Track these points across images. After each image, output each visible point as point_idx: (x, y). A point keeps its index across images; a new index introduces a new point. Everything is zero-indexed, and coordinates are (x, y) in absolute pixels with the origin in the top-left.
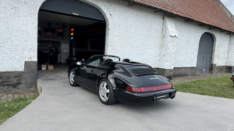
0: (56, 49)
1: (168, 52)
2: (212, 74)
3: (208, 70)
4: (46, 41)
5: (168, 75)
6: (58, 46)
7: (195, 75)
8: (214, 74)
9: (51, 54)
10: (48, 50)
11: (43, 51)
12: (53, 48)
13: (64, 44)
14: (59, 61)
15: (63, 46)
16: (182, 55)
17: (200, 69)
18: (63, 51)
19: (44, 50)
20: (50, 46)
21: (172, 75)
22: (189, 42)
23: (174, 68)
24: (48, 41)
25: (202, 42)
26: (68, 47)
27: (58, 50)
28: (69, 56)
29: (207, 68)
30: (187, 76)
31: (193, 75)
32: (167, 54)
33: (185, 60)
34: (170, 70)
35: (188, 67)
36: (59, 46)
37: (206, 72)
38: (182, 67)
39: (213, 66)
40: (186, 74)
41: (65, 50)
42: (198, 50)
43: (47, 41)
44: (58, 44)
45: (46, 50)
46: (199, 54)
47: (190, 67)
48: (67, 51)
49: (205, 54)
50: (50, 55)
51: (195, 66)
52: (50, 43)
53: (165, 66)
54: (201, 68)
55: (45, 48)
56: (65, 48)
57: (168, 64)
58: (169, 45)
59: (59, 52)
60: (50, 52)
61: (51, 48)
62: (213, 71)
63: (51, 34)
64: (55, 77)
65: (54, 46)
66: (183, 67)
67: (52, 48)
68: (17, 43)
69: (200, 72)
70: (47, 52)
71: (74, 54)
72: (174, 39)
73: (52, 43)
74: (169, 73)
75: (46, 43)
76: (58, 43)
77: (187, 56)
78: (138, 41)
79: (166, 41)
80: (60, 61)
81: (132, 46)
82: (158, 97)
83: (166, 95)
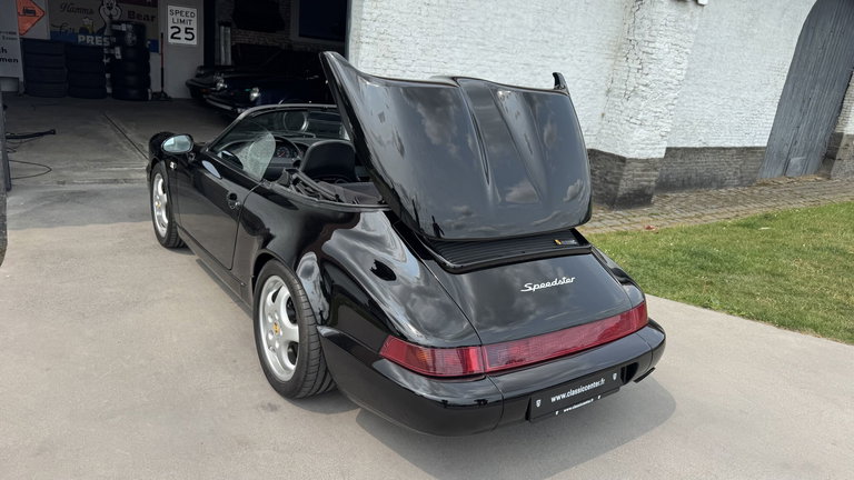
0: (140, 30)
1: (649, 77)
2: (829, 179)
3: (815, 160)
5: (636, 187)
6: (147, 18)
7: (754, 181)
8: (837, 180)
9: (118, 52)
10: (100, 32)
11: (81, 38)
12: (124, 27)
13: (175, 8)
14: (155, 87)
15: (170, 18)
16: (714, 90)
17: (780, 155)
18: (171, 41)
20: (111, 16)
21: (653, 183)
22: (755, 31)
23: (668, 149)
25: (810, 34)
26: (194, 25)
27: (150, 35)
28: (201, 68)
29: (811, 151)
30: (721, 185)
31: (748, 181)
32: (646, 85)
33: (721, 114)
34: (647, 160)
35: (732, 145)
36: (153, 17)
37: (805, 171)
38: (704, 148)
39: (839, 144)
40: (714, 179)
41: (182, 35)
42: (787, 67)
44: (149, 4)
45: (93, 34)
46: (790, 86)
47: (737, 145)
48: (194, 42)
49: (817, 91)
50: (112, 56)
51: (763, 142)
53: (629, 141)
54: (786, 149)
55: (87, 22)
56: (183, 27)
57: (640, 134)
58: (657, 45)
59: (155, 43)
60: (112, 46)
61: (114, 22)
62: (837, 163)
64: (104, 182)
65: (131, 14)
66: (708, 148)
67: (119, 23)
69: (780, 171)
70: (98, 41)
71: (225, 57)
72: (687, 16)
74: (643, 175)
77: (734, 99)
78: (513, 16)
79: (646, 22)
80: (159, 90)
81: (478, 44)
82: (558, 398)
83: (603, 381)
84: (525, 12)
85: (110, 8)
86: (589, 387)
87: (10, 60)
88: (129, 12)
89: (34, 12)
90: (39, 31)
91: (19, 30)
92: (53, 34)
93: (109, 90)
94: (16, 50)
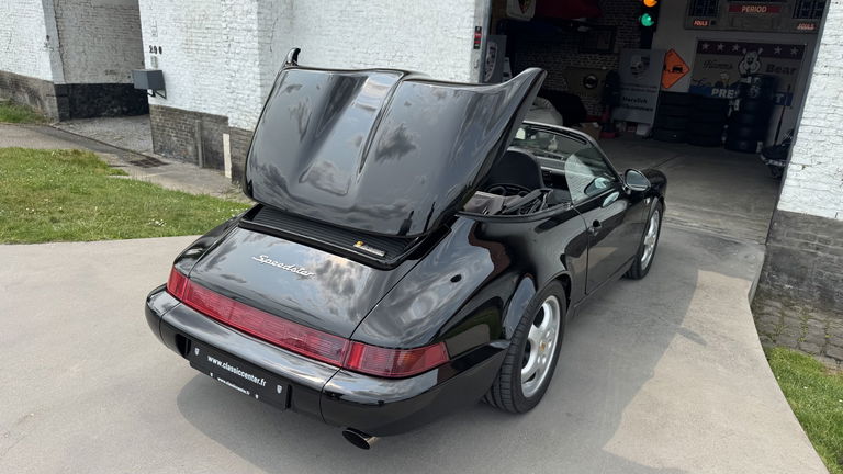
4: (734, 43)
6: (787, 71)
10: (734, 86)
11: (715, 92)
12: (749, 80)
19: (719, 85)
20: (748, 70)
24: (743, 45)
36: (793, 70)
43: (739, 44)
44: (793, 57)
45: (727, 88)
52: (752, 55)
55: (724, 76)
59: (789, 97)
63: (762, 10)
65: (771, 68)
68: (421, 61)
73: (761, 55)
75: (735, 53)
76: (794, 51)
82: (215, 361)
83: (263, 383)
85: (749, 63)
86: (246, 376)
87: (647, 109)
88: (769, 65)
89: (680, 70)
90: (681, 85)
91: (662, 84)
92: (691, 87)
93: (724, 139)
94: (653, 101)
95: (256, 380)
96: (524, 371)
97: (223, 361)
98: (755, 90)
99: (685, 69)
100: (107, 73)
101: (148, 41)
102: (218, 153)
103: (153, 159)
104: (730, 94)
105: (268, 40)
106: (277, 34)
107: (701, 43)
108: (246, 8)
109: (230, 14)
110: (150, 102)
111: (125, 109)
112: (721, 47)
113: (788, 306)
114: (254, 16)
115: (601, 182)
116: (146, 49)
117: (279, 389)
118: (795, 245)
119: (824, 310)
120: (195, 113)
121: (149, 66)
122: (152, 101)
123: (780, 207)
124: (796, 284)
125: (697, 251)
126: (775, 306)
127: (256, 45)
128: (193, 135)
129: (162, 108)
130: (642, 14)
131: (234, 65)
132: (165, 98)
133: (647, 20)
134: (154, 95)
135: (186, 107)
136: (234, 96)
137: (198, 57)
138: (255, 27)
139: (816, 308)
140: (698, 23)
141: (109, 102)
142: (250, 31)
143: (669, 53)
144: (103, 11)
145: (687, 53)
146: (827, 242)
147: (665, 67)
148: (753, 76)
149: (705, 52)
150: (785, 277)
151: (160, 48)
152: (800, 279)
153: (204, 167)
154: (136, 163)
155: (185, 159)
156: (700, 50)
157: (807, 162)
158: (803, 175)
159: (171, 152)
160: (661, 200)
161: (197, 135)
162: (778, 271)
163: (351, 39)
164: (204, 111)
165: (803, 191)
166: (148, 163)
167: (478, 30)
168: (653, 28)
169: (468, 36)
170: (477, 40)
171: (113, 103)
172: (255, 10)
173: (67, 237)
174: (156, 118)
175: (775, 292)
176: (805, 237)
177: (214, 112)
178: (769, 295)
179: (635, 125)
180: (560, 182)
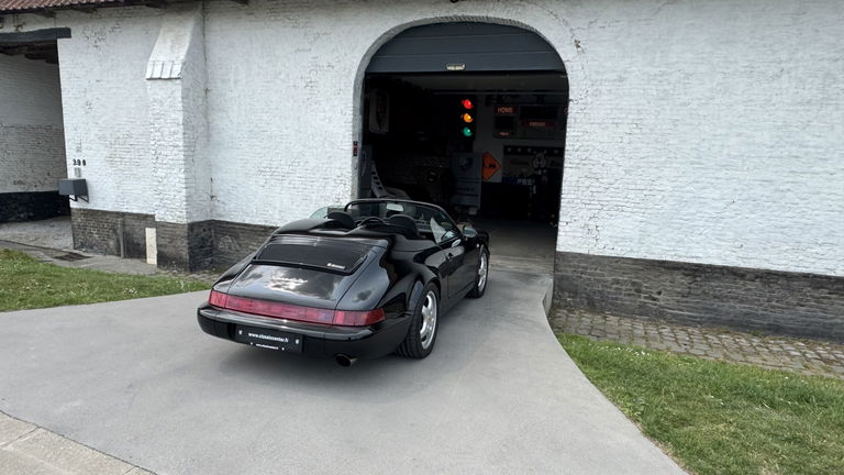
4: (527, 147)
9: (535, 189)
10: (531, 176)
11: (519, 181)
19: (522, 176)
20: (539, 165)
24: (534, 148)
43: (531, 148)
45: (527, 178)
52: (540, 155)
55: (524, 170)
60: (533, 185)
63: (542, 124)
73: (545, 155)
75: (529, 154)
76: (556, 152)
78: (739, 135)
81: (692, 163)
82: (254, 335)
83: (287, 340)
84: (756, 130)
85: (540, 160)
86: (275, 339)
87: (475, 196)
89: (494, 166)
90: (496, 177)
91: (483, 177)
92: (503, 178)
93: (529, 214)
94: (478, 189)
95: (282, 340)
96: (422, 332)
97: (259, 334)
98: (545, 179)
99: (497, 166)
100: (15, 183)
101: (71, 155)
102: (139, 245)
103: (75, 254)
104: (530, 182)
105: (191, 153)
106: (198, 148)
107: (506, 147)
108: (172, 130)
109: (159, 134)
110: (72, 206)
111: (31, 214)
112: (519, 150)
113: (570, 311)
114: (180, 136)
115: (450, 234)
116: (70, 162)
117: (297, 342)
118: (569, 272)
119: (590, 312)
120: (118, 213)
121: (72, 175)
122: (73, 205)
123: (558, 249)
124: (573, 297)
125: (513, 281)
126: (562, 313)
127: (182, 157)
128: (115, 231)
129: (84, 210)
130: (463, 128)
131: (161, 173)
132: (88, 201)
133: (468, 132)
134: (76, 200)
135: (109, 208)
136: (161, 196)
137: (122, 167)
138: (181, 143)
139: (587, 311)
140: (503, 134)
141: (16, 208)
142: (176, 146)
143: (485, 155)
144: (13, 131)
145: (498, 155)
146: (586, 268)
147: (483, 165)
148: (543, 169)
149: (509, 153)
150: (567, 294)
151: (84, 162)
152: (575, 294)
153: (125, 257)
154: (61, 258)
155: (106, 252)
156: (506, 152)
157: (568, 220)
158: (567, 228)
159: (92, 248)
160: (486, 247)
161: (118, 231)
162: (562, 290)
163: (258, 151)
164: (125, 211)
165: (569, 238)
166: (71, 257)
167: (355, 144)
168: (472, 138)
169: (349, 147)
170: (355, 150)
171: (20, 209)
172: (181, 131)
173: (71, 302)
174: (79, 220)
175: (563, 304)
176: (574, 267)
177: (135, 211)
178: (559, 306)
179: (468, 207)
180: (431, 237)
